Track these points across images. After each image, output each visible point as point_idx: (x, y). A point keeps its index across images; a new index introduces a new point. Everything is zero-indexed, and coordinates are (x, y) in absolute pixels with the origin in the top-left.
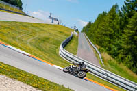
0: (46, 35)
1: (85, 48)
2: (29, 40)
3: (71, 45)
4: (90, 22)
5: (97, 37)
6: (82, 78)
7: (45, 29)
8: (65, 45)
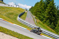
0: (12, 12)
1: (29, 17)
2: (5, 14)
3: (23, 16)
4: (32, 7)
5: (35, 13)
6: (39, 35)
7: (12, 9)
8: (20, 16)
